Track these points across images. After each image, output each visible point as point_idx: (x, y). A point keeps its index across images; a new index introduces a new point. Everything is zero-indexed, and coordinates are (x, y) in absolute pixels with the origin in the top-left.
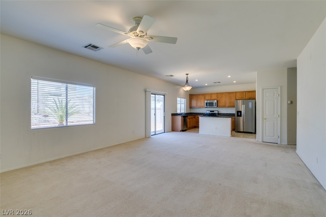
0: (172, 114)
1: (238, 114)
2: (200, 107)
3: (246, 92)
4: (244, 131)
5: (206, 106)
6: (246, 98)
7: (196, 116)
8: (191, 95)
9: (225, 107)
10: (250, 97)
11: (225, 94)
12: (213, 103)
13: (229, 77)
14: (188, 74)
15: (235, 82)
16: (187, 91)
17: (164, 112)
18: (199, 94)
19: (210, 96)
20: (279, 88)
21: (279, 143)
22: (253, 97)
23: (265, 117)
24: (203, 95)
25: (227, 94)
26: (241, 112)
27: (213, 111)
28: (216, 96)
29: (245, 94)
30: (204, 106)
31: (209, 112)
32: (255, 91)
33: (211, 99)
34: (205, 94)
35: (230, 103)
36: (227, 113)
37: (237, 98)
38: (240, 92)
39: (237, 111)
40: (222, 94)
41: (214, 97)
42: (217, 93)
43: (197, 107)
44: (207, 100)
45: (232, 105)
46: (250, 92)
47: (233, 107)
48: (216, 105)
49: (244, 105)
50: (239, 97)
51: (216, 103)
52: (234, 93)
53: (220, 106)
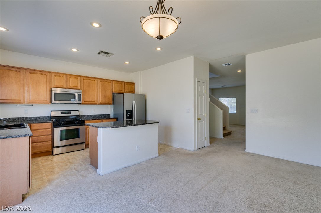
1: (127, 115)
2: (32, 103)
3: (125, 84)
5: (55, 100)
6: (125, 91)
9: (96, 104)
10: (129, 91)
11: (96, 80)
12: (74, 94)
18: (30, 70)
19: (64, 78)
20: (206, 83)
21: (206, 145)
22: (132, 91)
23: (199, 117)
24: (42, 72)
25: (99, 80)
26: (131, 111)
27: (69, 112)
28: (79, 82)
29: (123, 85)
30: (48, 101)
31: (59, 114)
32: (134, 83)
33: (67, 86)
34: (50, 72)
35: (105, 97)
36: (95, 115)
37: (114, 91)
38: (118, 82)
39: (127, 111)
40: (90, 79)
41: (72, 82)
42: (80, 76)
43: (24, 102)
44: (58, 87)
45: (107, 101)
46: (130, 84)
47: (109, 103)
48: (79, 100)
49: (135, 102)
50: (116, 88)
51: (80, 94)
52: (109, 81)
53: (87, 103)
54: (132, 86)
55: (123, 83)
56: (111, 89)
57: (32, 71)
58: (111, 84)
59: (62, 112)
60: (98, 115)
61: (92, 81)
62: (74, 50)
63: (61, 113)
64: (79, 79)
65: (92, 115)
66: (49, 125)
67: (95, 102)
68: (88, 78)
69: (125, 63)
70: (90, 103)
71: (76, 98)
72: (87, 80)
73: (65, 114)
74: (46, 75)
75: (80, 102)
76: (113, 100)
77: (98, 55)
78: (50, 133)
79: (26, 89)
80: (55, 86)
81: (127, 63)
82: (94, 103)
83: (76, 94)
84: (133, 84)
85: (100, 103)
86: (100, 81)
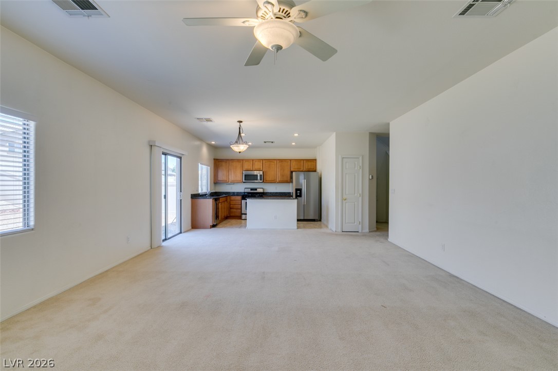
0: (191, 195)
1: (296, 193)
2: (233, 183)
3: (305, 161)
4: (305, 218)
5: (245, 180)
6: (305, 169)
7: (228, 198)
8: (217, 159)
9: (275, 182)
10: (309, 167)
11: (275, 161)
12: (257, 175)
13: (296, 135)
14: (241, 122)
15: (293, 144)
16: (240, 152)
17: (181, 191)
18: (232, 160)
19: (252, 163)
20: (361, 158)
21: (360, 231)
22: (312, 167)
23: (345, 197)
24: (239, 160)
25: (278, 161)
26: (300, 190)
27: (256, 190)
28: (261, 164)
29: (302, 163)
30: (241, 181)
31: (249, 191)
32: (316, 160)
33: (253, 169)
34: (243, 160)
35: (283, 176)
37: (292, 169)
38: (297, 161)
39: (296, 189)
40: (270, 161)
41: (258, 165)
42: (263, 160)
43: (229, 182)
44: (247, 170)
45: (285, 179)
46: (310, 161)
47: (287, 182)
48: (261, 180)
49: (305, 180)
50: (294, 166)
51: (262, 175)
52: (287, 161)
53: (268, 181)
54: (313, 163)
55: (302, 161)
56: (289, 168)
58: (289, 163)
61: (271, 163)
63: (251, 190)
64: (262, 162)
65: (274, 193)
66: (239, 198)
67: (275, 180)
71: (259, 178)
72: (268, 162)
73: (253, 191)
74: (240, 162)
75: (262, 181)
76: (292, 178)
79: (230, 172)
80: (245, 170)
83: (259, 175)
84: (314, 161)
85: (279, 182)
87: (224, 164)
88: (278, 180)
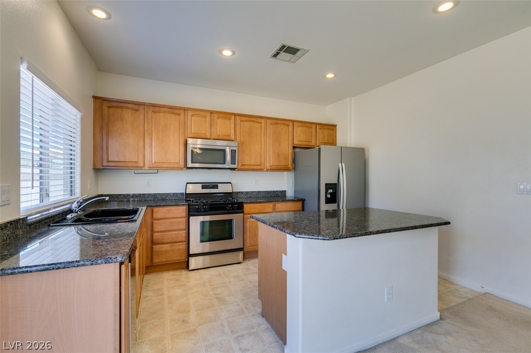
1: (326, 194)
2: (156, 169)
3: (318, 127)
5: (192, 162)
7: (148, 213)
8: (103, 99)
9: (262, 170)
10: (326, 140)
11: (263, 121)
12: (224, 151)
18: (154, 106)
19: (208, 119)
22: (331, 142)
24: (173, 110)
25: (269, 121)
26: (336, 186)
27: (215, 186)
28: (232, 126)
29: (314, 130)
30: (182, 164)
31: (197, 189)
32: (335, 126)
33: (212, 134)
34: (186, 110)
35: (278, 155)
36: (260, 192)
37: (296, 142)
38: (304, 124)
39: (326, 185)
40: (252, 119)
41: (223, 127)
42: (235, 115)
43: (144, 167)
44: (197, 137)
45: (283, 163)
46: (326, 127)
47: (286, 169)
48: (233, 162)
49: (343, 164)
50: (300, 137)
51: (235, 151)
52: (287, 123)
53: (247, 167)
54: (331, 132)
55: (314, 126)
56: (290, 138)
57: (156, 108)
58: (290, 127)
59: (205, 186)
60: (265, 191)
61: (255, 123)
62: (227, 53)
63: (203, 187)
64: (233, 120)
65: (254, 192)
67: (260, 165)
68: (248, 119)
69: (325, 76)
70: (251, 167)
71: (228, 158)
72: (247, 121)
73: (209, 190)
74: (179, 114)
75: (235, 166)
76: (294, 161)
77: (274, 60)
78: (184, 226)
79: (147, 141)
80: (193, 136)
81: (330, 76)
82: (259, 167)
83: (228, 150)
84: (332, 127)
85: (269, 168)
86: (269, 123)
87: (128, 115)
88: (268, 166)
